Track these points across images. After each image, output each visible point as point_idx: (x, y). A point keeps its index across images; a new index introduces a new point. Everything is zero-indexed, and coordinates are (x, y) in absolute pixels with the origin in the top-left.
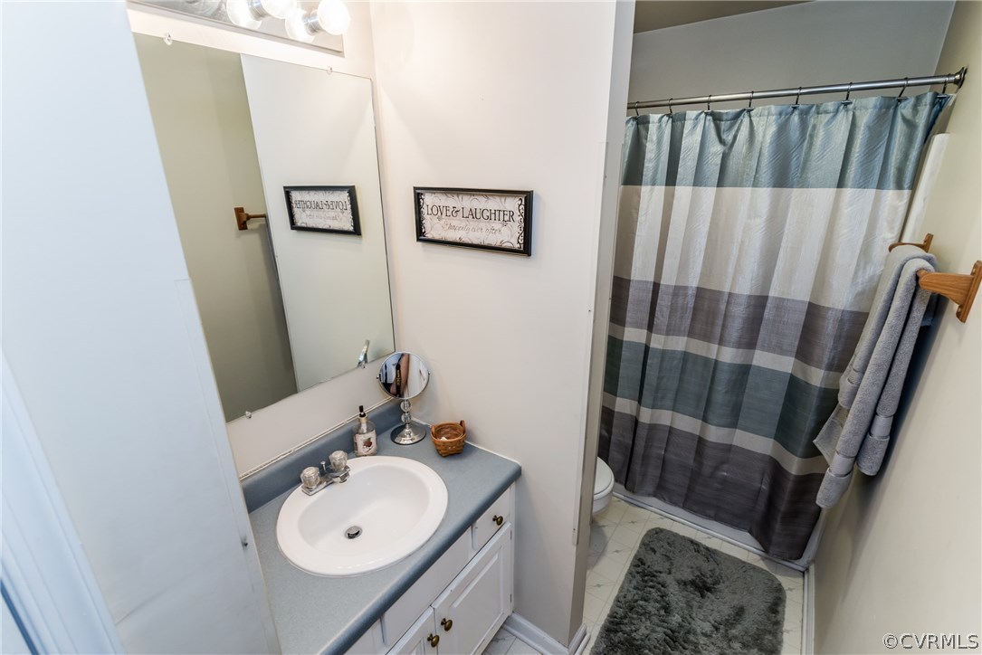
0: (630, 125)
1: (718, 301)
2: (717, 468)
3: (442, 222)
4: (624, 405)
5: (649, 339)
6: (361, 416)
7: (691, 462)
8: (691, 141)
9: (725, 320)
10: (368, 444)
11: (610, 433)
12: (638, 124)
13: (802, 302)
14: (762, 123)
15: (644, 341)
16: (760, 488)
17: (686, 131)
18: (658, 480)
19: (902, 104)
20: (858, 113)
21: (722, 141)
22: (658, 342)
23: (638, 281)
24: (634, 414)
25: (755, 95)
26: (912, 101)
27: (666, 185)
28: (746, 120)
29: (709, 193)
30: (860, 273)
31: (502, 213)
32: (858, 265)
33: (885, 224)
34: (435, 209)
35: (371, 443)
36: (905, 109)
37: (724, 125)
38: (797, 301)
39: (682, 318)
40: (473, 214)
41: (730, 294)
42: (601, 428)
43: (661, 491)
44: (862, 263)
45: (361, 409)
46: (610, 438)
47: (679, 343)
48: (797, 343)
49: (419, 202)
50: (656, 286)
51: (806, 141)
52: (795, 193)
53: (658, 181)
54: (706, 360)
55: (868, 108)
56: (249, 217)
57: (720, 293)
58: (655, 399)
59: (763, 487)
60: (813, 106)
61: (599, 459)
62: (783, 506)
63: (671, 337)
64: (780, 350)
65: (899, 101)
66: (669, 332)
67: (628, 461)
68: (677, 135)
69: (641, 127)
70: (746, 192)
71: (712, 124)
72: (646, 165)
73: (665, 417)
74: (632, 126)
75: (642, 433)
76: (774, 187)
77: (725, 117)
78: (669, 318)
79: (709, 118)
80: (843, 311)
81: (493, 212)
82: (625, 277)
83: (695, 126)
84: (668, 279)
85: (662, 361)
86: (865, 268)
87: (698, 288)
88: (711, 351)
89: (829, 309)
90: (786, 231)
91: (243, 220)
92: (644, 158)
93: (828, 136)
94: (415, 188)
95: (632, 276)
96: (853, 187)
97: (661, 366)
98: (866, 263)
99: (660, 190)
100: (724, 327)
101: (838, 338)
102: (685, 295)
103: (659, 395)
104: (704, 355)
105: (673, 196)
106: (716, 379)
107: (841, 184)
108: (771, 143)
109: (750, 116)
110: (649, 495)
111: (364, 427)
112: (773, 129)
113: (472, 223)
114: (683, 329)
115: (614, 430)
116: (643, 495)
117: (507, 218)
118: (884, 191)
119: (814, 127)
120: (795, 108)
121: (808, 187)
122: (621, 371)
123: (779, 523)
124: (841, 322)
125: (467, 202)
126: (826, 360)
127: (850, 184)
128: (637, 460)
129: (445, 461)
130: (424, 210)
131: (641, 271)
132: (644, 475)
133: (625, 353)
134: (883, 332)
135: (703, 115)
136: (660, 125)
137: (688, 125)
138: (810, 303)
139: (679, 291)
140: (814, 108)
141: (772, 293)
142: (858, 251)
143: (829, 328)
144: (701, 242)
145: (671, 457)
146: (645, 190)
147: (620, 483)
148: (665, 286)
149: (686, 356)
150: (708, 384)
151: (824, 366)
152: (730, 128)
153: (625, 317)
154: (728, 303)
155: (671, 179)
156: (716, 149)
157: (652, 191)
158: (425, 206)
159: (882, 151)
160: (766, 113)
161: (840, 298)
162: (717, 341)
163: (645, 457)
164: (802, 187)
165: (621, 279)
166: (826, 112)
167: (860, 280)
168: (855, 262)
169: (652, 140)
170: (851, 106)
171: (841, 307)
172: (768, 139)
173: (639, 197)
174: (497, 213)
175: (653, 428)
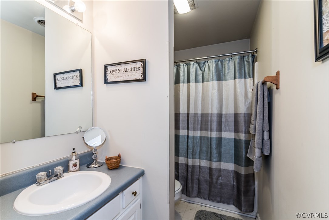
0: (175, 67)
1: (208, 117)
2: (218, 179)
3: (114, 76)
4: (182, 160)
5: (188, 133)
6: (73, 152)
7: (208, 179)
8: (193, 70)
9: (211, 123)
10: (75, 165)
11: (178, 172)
12: (177, 67)
13: (232, 114)
14: (211, 64)
15: (186, 134)
16: (234, 184)
17: (191, 68)
18: (198, 189)
19: (245, 58)
20: (235, 60)
21: (201, 70)
22: (191, 133)
23: (182, 114)
24: (186, 163)
25: (208, 57)
26: (247, 57)
27: (187, 83)
28: (207, 64)
29: (200, 85)
30: (246, 102)
31: (135, 68)
32: (245, 100)
33: (249, 87)
34: (112, 71)
35: (77, 165)
36: (246, 58)
37: (201, 65)
38: (231, 114)
39: (198, 124)
40: (125, 71)
41: (211, 114)
42: (175, 171)
43: (199, 195)
44: (246, 99)
45: (74, 149)
46: (178, 175)
47: (198, 133)
48: (234, 127)
49: (106, 70)
50: (188, 114)
51: (224, 69)
52: (224, 82)
53: (185, 82)
54: (207, 138)
55: (237, 59)
56: (37, 96)
57: (208, 114)
58: (193, 155)
59: (235, 183)
60: (223, 60)
61: (175, 180)
62: (243, 189)
63: (195, 131)
64: (229, 131)
65: (244, 57)
66: (194, 130)
67: (186, 183)
68: (189, 69)
69: (178, 67)
70: (210, 83)
71: (198, 66)
72: (181, 77)
73: (197, 162)
74: (175, 68)
75: (190, 169)
76: (218, 81)
77: (201, 63)
78: (194, 124)
79: (197, 64)
80: (245, 114)
81: (132, 68)
82: (178, 113)
83: (193, 66)
84: (192, 111)
85: (193, 140)
86: (247, 100)
87: (201, 114)
88: (209, 134)
89: (240, 114)
90: (223, 94)
91: (34, 98)
92: (180, 76)
93: (229, 67)
94: (105, 65)
95: (180, 112)
96: (238, 78)
97: (193, 142)
98: (247, 99)
99: (186, 85)
100: (211, 125)
101: (245, 122)
102: (198, 117)
103: (194, 153)
104: (207, 136)
105: (190, 86)
106: (212, 144)
107: (235, 78)
108: (215, 69)
109: (208, 63)
110: (195, 197)
111: (74, 158)
112: (214, 65)
113: (125, 74)
114: (198, 128)
115: (180, 171)
116: (193, 197)
117: (137, 69)
118: (247, 79)
119: (225, 65)
120: (219, 60)
121: (227, 80)
122: (180, 147)
123: (243, 196)
124: (245, 117)
125: (123, 67)
126: (243, 130)
127: (237, 77)
128: (189, 181)
129: (111, 171)
130: (108, 72)
131: (183, 110)
132: (193, 188)
133: (181, 139)
134: (258, 103)
135: (195, 63)
136: (184, 67)
137: (191, 66)
138: (235, 114)
139: (195, 115)
140: (224, 60)
141: (223, 113)
142: (244, 96)
143: (242, 120)
144: (200, 99)
145: (201, 178)
146: (181, 84)
147: (184, 194)
148: (191, 113)
149: (201, 137)
150: (209, 146)
151: (243, 132)
152: (203, 66)
153: (179, 127)
154: (211, 117)
155: (189, 81)
156: (200, 73)
157: (183, 85)
158: (108, 71)
159: (243, 69)
160: (212, 61)
161: (243, 110)
162: (210, 130)
163: (192, 180)
164: (225, 81)
165: (177, 114)
166: (227, 61)
167: (247, 104)
168: (244, 99)
169: (182, 71)
170: (233, 59)
171: (243, 112)
172: (214, 68)
173: (180, 87)
174: (134, 68)
175: (193, 167)
